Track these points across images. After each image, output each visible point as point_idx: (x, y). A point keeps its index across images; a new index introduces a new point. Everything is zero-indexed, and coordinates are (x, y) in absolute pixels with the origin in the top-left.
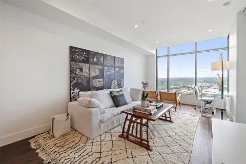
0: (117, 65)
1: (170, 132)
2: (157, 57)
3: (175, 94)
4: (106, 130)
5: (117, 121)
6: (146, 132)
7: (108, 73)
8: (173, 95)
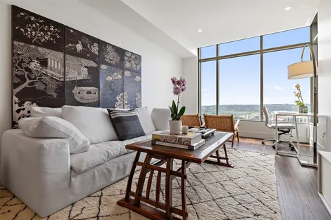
0: (127, 65)
1: (230, 187)
2: (200, 61)
3: (231, 117)
4: (89, 191)
5: (118, 168)
6: (180, 190)
7: (109, 79)
8: (228, 120)
